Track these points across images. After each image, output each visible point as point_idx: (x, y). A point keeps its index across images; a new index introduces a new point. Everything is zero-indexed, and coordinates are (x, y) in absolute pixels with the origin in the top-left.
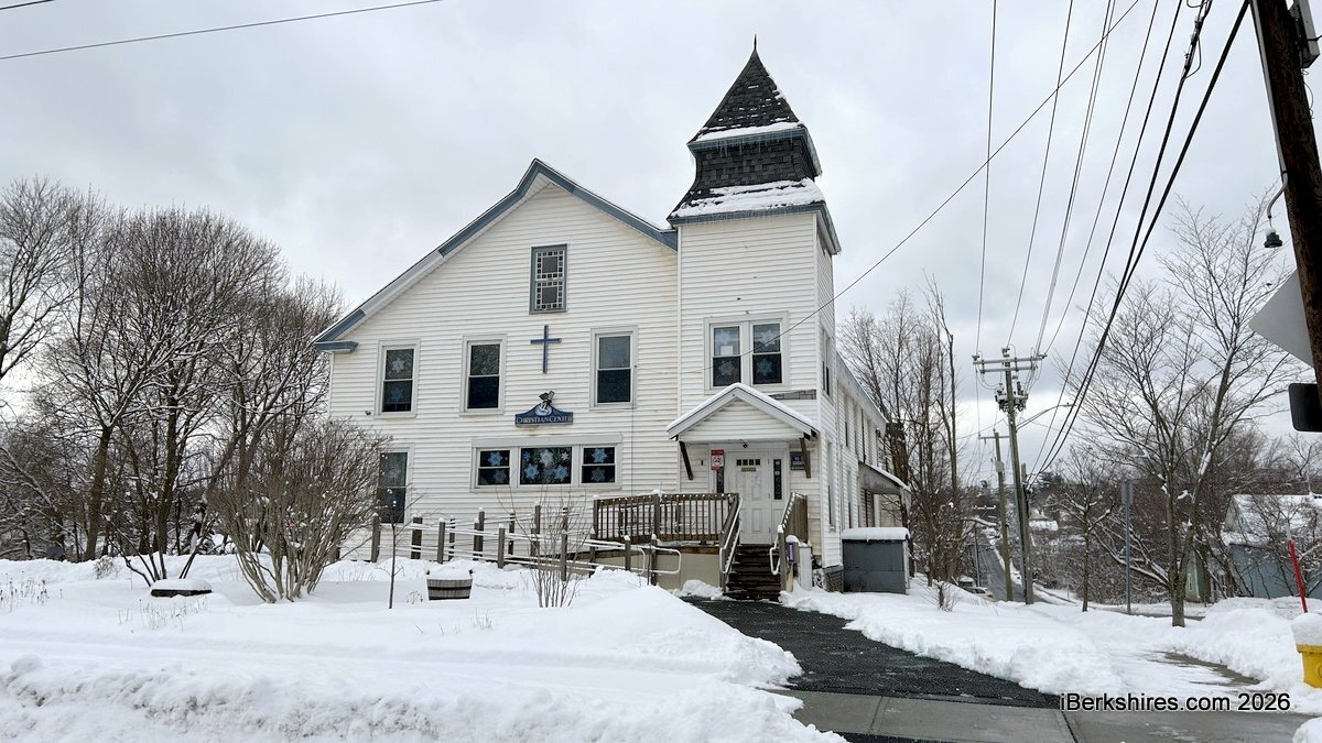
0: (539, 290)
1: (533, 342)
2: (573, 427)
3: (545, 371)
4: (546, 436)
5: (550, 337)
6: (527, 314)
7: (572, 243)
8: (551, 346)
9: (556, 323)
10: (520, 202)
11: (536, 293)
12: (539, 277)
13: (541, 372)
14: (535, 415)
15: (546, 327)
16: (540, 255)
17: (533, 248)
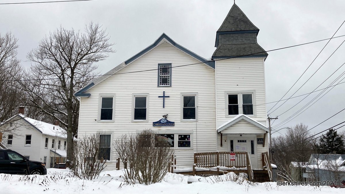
0: (161, 79)
1: (159, 97)
2: (175, 127)
3: (164, 107)
4: (165, 130)
5: (165, 96)
6: (157, 87)
7: (173, 63)
8: (166, 99)
9: (168, 91)
10: (154, 48)
11: (160, 80)
12: (161, 74)
13: (163, 108)
14: (160, 123)
15: (164, 92)
16: (161, 66)
17: (158, 64)
